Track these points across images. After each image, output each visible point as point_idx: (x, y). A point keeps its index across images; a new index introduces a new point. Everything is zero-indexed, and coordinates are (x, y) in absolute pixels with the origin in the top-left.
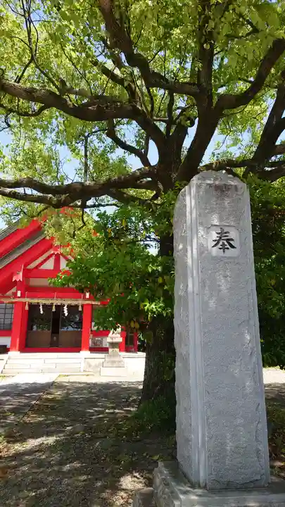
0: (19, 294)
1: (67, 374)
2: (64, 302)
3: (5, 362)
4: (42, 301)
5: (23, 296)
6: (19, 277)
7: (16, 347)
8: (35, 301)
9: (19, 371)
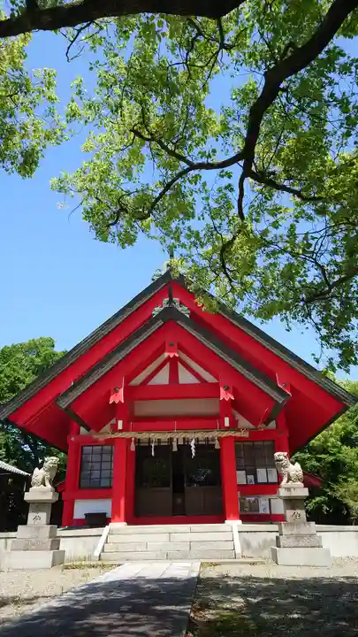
0: (120, 427)
1: (214, 561)
2: (188, 436)
3: (103, 539)
4: (155, 436)
5: (125, 429)
6: (119, 397)
7: (119, 516)
8: (144, 436)
9: (127, 555)
